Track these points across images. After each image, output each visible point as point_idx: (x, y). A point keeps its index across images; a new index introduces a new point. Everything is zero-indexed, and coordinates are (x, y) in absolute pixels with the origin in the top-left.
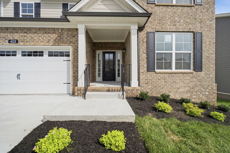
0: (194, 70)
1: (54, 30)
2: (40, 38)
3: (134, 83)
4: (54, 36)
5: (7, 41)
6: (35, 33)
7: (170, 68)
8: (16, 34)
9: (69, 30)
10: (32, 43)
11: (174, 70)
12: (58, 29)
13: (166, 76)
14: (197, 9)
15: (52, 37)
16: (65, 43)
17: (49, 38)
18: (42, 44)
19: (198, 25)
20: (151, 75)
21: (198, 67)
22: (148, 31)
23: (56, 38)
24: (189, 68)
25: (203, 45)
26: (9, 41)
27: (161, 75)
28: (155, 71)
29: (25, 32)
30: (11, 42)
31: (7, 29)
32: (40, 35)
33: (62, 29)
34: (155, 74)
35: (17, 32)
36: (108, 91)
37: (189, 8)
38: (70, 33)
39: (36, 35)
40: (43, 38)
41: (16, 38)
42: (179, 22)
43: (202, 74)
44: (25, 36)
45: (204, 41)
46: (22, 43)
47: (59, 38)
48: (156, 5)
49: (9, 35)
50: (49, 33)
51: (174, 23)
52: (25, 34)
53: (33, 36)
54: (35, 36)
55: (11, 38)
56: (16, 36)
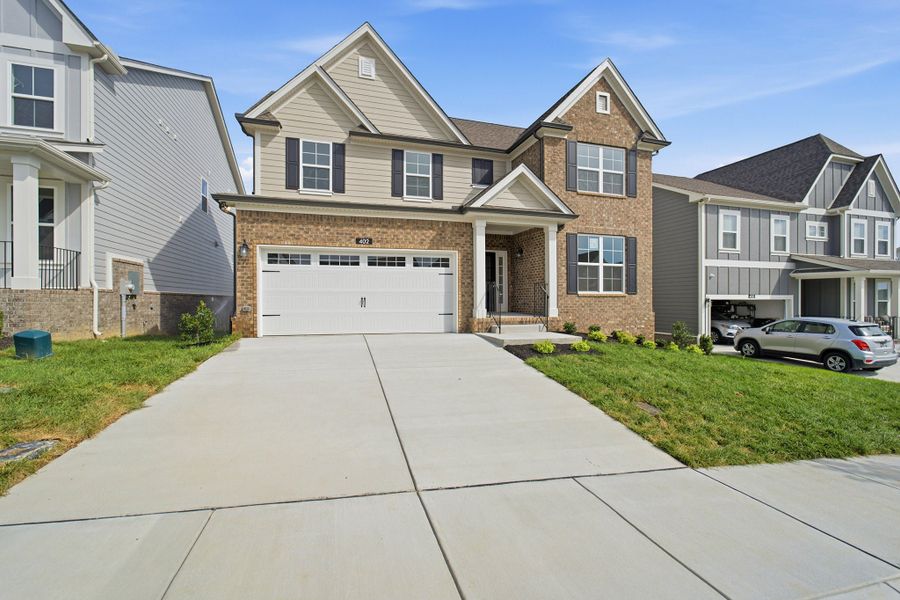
0: (627, 292)
1: (431, 224)
2: (409, 236)
3: (553, 312)
4: (431, 234)
5: (353, 240)
6: (400, 227)
7: (597, 289)
8: (368, 229)
9: (455, 224)
10: (395, 245)
11: (601, 292)
12: (438, 222)
13: (592, 301)
14: (629, 203)
15: (428, 235)
16: (448, 246)
17: (423, 237)
18: (412, 246)
19: (632, 226)
20: (571, 300)
21: (632, 289)
22: (568, 231)
23: (434, 237)
24: (620, 290)
25: (638, 256)
26: (358, 241)
27: (585, 300)
28: (577, 294)
29: (384, 226)
30: (361, 241)
31: (354, 219)
32: (409, 231)
33: (444, 223)
34: (577, 299)
35: (370, 226)
36: (521, 323)
37: (620, 201)
38: (456, 229)
39: (401, 230)
40: (413, 237)
41: (369, 236)
42: (607, 221)
43: (636, 298)
44: (384, 233)
45: (638, 250)
46: (378, 245)
47: (438, 237)
48: (578, 194)
49: (357, 230)
50: (423, 228)
51: (601, 221)
52: (385, 230)
53: (397, 233)
54: (401, 233)
55: (361, 236)
56: (370, 232)
